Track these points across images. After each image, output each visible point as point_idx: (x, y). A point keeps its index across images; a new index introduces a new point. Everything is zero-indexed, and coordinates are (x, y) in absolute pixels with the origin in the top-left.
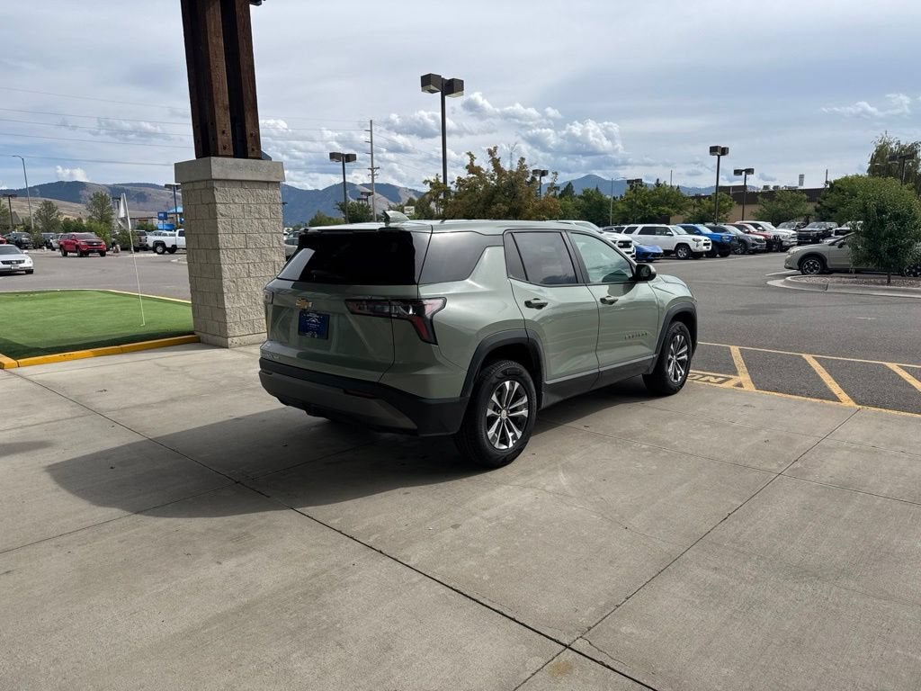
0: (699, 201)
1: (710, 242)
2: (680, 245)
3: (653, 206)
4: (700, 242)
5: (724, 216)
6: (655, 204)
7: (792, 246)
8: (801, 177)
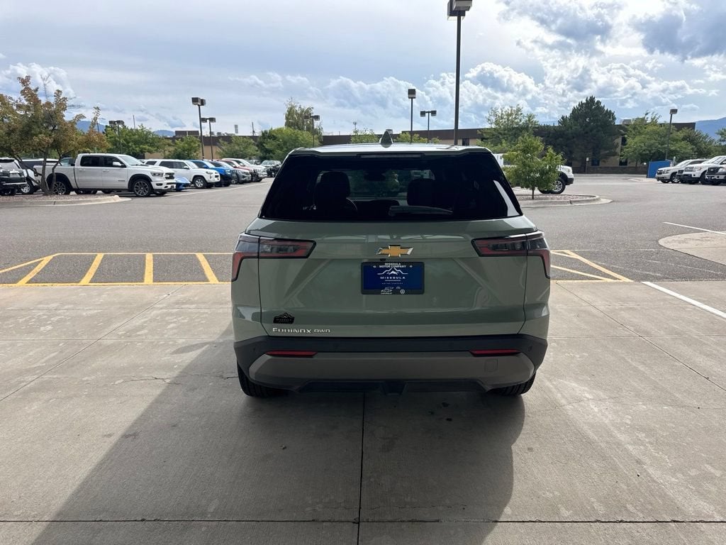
0: (173, 141)
1: (218, 174)
2: (196, 177)
3: (135, 144)
4: (212, 175)
5: (195, 154)
6: (136, 142)
7: (264, 178)
8: (236, 126)
